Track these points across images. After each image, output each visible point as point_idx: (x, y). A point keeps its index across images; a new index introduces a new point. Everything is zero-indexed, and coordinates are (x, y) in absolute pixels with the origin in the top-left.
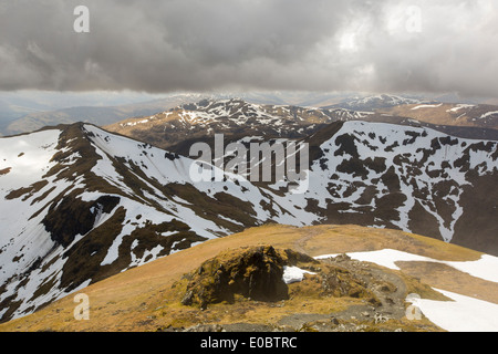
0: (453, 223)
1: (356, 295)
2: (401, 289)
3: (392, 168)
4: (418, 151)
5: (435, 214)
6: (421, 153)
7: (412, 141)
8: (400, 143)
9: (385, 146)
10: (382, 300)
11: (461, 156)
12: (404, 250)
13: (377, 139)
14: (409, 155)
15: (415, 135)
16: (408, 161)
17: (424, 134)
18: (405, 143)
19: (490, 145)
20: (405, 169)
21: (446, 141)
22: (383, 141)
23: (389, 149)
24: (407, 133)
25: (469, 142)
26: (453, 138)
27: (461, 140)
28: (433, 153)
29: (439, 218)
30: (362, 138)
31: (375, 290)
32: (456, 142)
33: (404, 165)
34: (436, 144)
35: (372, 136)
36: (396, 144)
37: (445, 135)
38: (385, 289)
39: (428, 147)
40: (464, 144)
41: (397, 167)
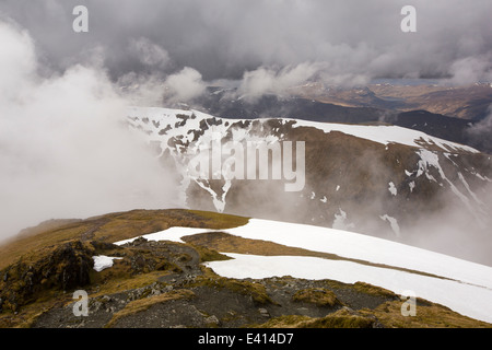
0: (224, 195)
1: (162, 268)
2: (195, 257)
3: (168, 150)
4: (189, 132)
5: (209, 189)
6: (192, 135)
7: (183, 124)
8: (173, 126)
9: (159, 130)
10: (183, 268)
11: (225, 134)
12: (187, 226)
13: (151, 123)
14: (182, 137)
15: (185, 118)
16: (181, 143)
17: (193, 117)
18: (177, 126)
19: (247, 123)
20: (179, 150)
21: (212, 122)
22: (157, 125)
23: (163, 132)
24: (178, 116)
25: (231, 121)
26: (218, 119)
27: (225, 121)
28: (202, 133)
29: (212, 192)
30: (136, 123)
31: (176, 261)
32: (220, 122)
33: (178, 146)
34: (204, 125)
35: (146, 120)
36: (169, 127)
37: (211, 117)
38: (183, 259)
39: (198, 128)
40: (227, 124)
41: (172, 149)
